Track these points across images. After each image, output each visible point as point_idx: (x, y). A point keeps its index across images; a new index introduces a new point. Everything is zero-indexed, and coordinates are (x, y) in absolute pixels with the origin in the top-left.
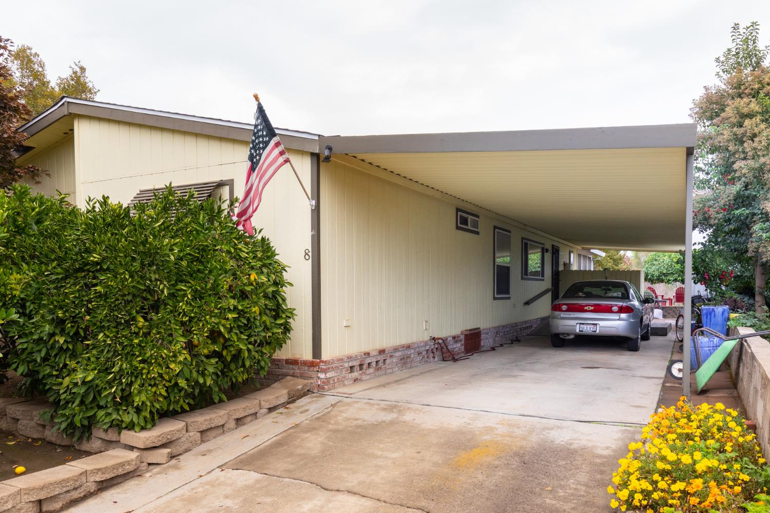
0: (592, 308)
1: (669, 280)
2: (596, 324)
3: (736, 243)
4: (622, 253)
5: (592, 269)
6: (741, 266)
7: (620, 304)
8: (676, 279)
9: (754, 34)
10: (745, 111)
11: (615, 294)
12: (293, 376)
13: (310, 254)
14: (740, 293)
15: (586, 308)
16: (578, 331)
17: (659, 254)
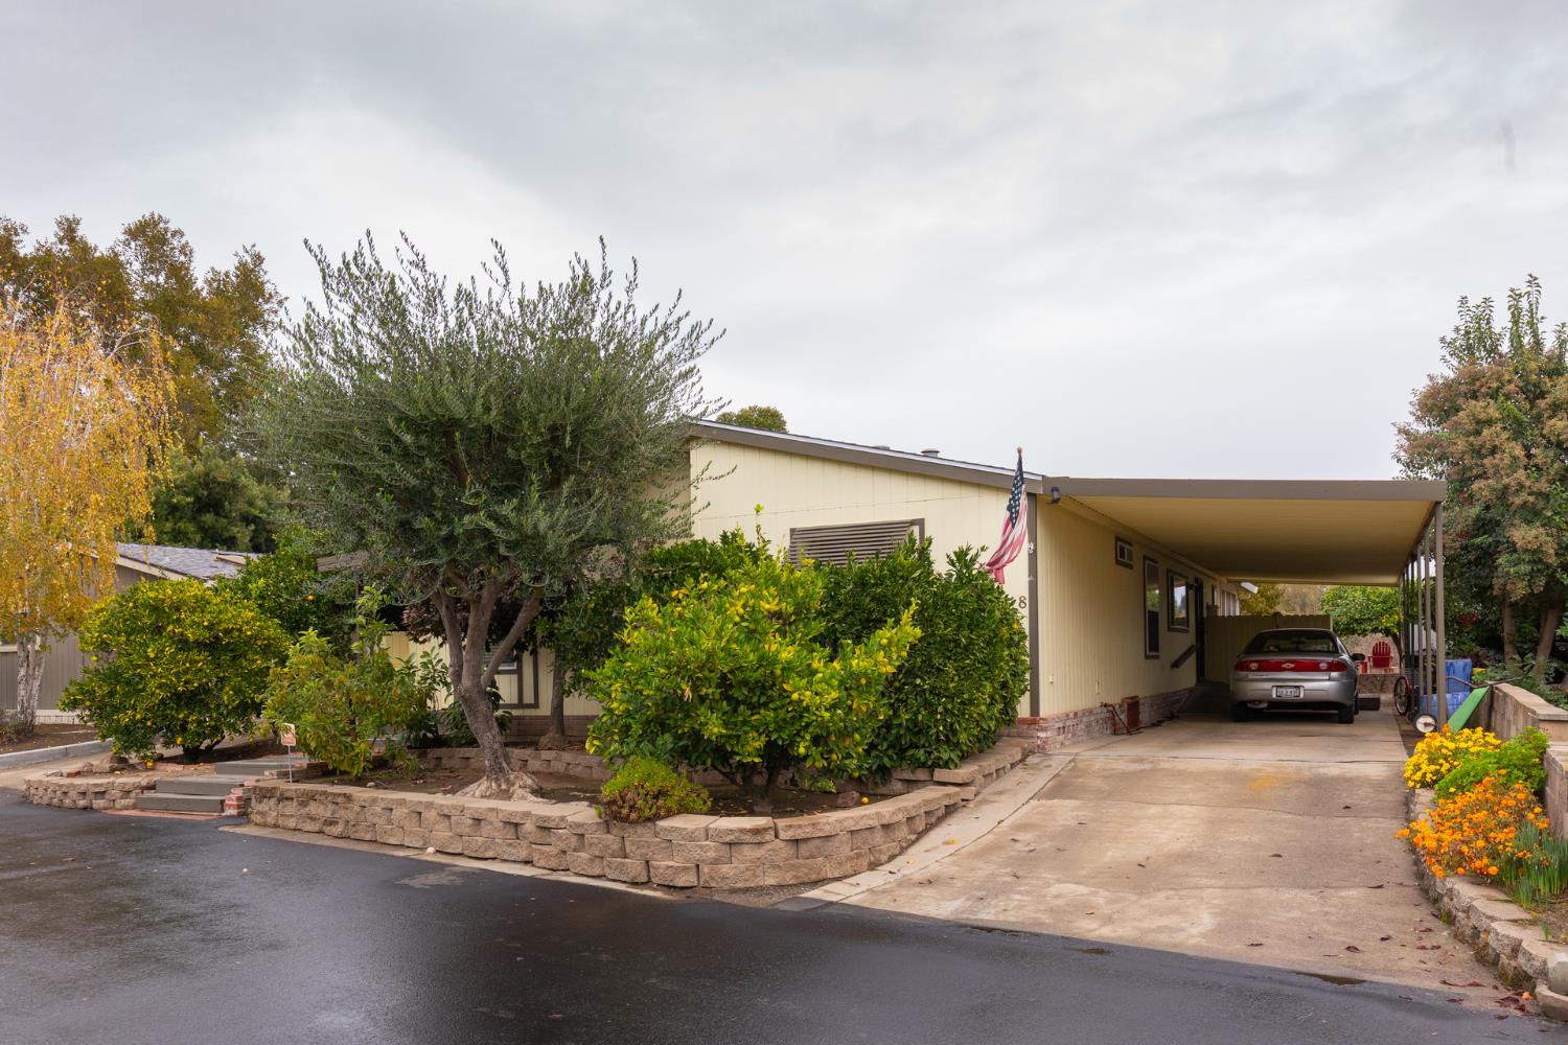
0: (1293, 665)
1: (1365, 630)
2: (1298, 687)
3: (1477, 577)
4: (1280, 587)
5: (1238, 614)
6: (1484, 607)
7: (1330, 659)
8: (1376, 628)
9: (1487, 312)
10: (1483, 416)
11: (1319, 648)
12: (1008, 736)
13: (1027, 602)
14: (1483, 646)
15: (1284, 666)
16: (1274, 696)
17: (1346, 587)
